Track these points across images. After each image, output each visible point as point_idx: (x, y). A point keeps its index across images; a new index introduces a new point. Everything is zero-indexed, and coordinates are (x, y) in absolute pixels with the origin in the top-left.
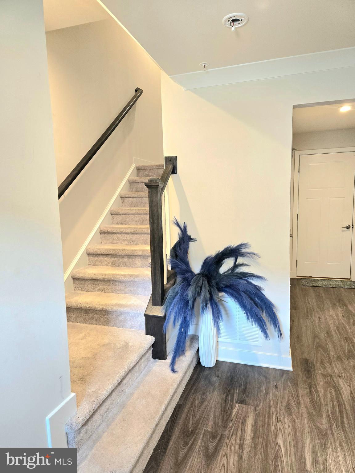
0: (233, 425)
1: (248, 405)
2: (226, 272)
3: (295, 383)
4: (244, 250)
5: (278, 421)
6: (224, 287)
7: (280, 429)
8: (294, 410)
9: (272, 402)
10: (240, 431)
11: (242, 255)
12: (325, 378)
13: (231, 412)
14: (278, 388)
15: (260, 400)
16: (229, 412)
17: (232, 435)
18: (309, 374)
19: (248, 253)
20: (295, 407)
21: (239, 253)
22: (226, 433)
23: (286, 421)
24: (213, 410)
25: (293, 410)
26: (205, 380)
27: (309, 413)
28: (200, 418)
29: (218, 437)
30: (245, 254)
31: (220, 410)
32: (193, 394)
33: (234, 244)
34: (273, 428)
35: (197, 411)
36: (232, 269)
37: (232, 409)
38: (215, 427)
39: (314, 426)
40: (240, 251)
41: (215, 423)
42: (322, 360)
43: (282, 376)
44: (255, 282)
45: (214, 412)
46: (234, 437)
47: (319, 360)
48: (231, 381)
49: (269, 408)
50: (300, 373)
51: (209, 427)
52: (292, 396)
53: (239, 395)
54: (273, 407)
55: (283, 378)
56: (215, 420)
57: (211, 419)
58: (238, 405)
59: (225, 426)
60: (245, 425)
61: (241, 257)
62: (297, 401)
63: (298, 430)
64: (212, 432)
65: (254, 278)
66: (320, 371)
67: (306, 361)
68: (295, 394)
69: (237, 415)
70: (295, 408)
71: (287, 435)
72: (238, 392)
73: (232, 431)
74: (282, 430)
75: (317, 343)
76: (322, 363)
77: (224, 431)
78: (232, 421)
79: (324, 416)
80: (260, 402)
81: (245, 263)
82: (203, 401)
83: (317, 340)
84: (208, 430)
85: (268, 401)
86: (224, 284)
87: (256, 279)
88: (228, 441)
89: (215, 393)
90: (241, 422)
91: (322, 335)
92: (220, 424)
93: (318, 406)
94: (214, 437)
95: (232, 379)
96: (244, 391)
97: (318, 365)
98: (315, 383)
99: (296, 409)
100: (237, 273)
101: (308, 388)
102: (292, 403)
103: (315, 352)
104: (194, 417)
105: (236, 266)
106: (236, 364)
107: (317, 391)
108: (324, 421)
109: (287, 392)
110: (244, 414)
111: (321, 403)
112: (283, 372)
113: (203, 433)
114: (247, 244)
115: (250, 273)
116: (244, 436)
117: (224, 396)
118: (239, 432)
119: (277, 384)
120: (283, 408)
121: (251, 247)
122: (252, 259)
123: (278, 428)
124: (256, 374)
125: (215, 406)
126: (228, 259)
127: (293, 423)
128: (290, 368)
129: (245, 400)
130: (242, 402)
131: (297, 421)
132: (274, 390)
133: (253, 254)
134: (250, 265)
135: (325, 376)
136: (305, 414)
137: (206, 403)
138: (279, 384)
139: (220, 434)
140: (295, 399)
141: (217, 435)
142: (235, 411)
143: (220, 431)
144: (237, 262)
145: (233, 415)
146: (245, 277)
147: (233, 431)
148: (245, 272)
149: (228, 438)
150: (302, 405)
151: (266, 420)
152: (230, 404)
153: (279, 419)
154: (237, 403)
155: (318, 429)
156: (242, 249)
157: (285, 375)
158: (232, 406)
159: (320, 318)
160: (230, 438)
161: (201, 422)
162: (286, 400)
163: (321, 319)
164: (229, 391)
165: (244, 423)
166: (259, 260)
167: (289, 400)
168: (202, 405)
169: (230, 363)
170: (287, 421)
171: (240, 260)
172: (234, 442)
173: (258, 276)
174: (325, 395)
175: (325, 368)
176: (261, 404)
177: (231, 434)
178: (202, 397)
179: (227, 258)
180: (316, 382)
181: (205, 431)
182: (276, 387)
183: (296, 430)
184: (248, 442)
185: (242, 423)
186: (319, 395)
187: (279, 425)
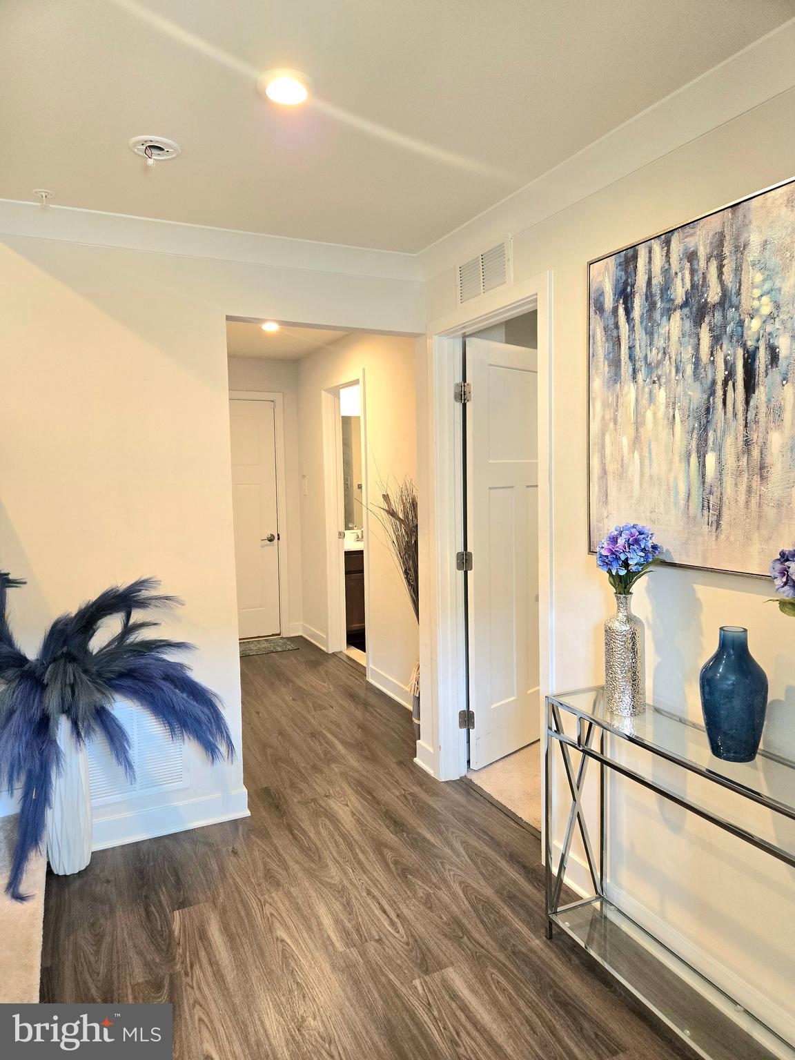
0: (184, 950)
1: (198, 903)
2: (105, 648)
3: (264, 834)
4: (144, 594)
5: (262, 905)
6: (115, 679)
7: (272, 914)
8: (281, 875)
9: (238, 880)
10: (203, 951)
11: (143, 604)
12: (307, 807)
13: (170, 931)
14: (239, 852)
15: (216, 886)
16: (166, 934)
17: (192, 966)
18: (280, 811)
19: (156, 599)
20: (279, 869)
21: (136, 602)
22: (178, 967)
23: (276, 898)
24: (129, 944)
25: (278, 876)
26: (82, 899)
27: (306, 870)
28: (110, 971)
29: (166, 983)
30: (149, 601)
31: (144, 936)
32: (68, 936)
33: (122, 582)
34: (259, 919)
35: (96, 962)
36: (118, 639)
37: (171, 925)
38: (151, 969)
39: (322, 884)
40: (136, 596)
41: (146, 964)
42: (291, 780)
43: (237, 829)
44: (171, 657)
45: (135, 946)
46: (197, 967)
47: (287, 783)
48: (143, 878)
49: (239, 892)
50: (264, 813)
51: (139, 975)
52: (268, 856)
53: (170, 896)
54: (244, 887)
55: (240, 833)
56: (145, 959)
57: (135, 959)
58: (177, 913)
59: (171, 959)
60: (208, 939)
61: (139, 610)
62: (280, 860)
63: (300, 903)
64: (148, 982)
65: (168, 650)
66: (294, 799)
67: (267, 790)
68: (272, 851)
69: (184, 931)
70: (281, 871)
71: (287, 920)
72: (167, 891)
73: (188, 959)
74: (276, 915)
75: (272, 756)
76: (293, 785)
77: (172, 967)
78: (179, 944)
79: (330, 863)
80: (217, 888)
81: (148, 619)
82: (99, 939)
83: (269, 751)
84: (139, 981)
85: (231, 881)
86: (112, 672)
87: (174, 650)
88: (189, 980)
89: (119, 913)
90: (197, 938)
91: (274, 740)
92: (158, 961)
93: (314, 853)
94: (158, 987)
95: (141, 873)
96: (179, 884)
97: (289, 791)
98: (295, 821)
99: (284, 873)
100: (131, 644)
101: (287, 832)
102: (273, 865)
103: (275, 771)
104: (96, 974)
105: (128, 630)
106: (137, 843)
107: (304, 832)
108: (333, 870)
109: (256, 853)
110: (196, 922)
111: (316, 846)
112: (235, 823)
113: (130, 991)
114: (152, 580)
115: (161, 641)
116: (215, 956)
117: (142, 911)
118: (202, 954)
119: (233, 848)
120: (262, 881)
121: (160, 584)
122: (167, 611)
123: (268, 913)
124: (187, 846)
125: (130, 935)
126: (108, 617)
127: (288, 895)
128: (247, 813)
129: (187, 898)
130: (182, 904)
131: (292, 889)
132: (233, 859)
133: (167, 598)
134: (160, 624)
135: (305, 804)
136: (300, 874)
137: (108, 939)
138: (238, 846)
139: (167, 977)
140: (275, 859)
141: (162, 982)
142: (176, 927)
143: (164, 971)
144: (132, 621)
145: (176, 933)
146: (151, 649)
147: (190, 958)
148: (148, 639)
149: (186, 974)
150: (291, 863)
151: (243, 913)
152: (160, 919)
153: (262, 901)
154: (174, 910)
155: (331, 886)
156: (140, 591)
157: (241, 828)
158: (166, 920)
159: (258, 713)
160: (190, 974)
161: (115, 975)
162: (261, 866)
163: (261, 714)
164: (146, 897)
165: (203, 936)
166: (180, 611)
167: (265, 864)
168: (99, 947)
169: (123, 846)
170: (277, 896)
171: (137, 616)
172: (201, 975)
173: (178, 643)
174: (318, 833)
175: (301, 792)
176: (221, 891)
177: (189, 965)
178: (92, 933)
179: (105, 615)
180: (296, 818)
181: (133, 987)
182: (235, 853)
183: (297, 904)
184: (227, 962)
185: (201, 939)
186: (309, 837)
187: (268, 910)
